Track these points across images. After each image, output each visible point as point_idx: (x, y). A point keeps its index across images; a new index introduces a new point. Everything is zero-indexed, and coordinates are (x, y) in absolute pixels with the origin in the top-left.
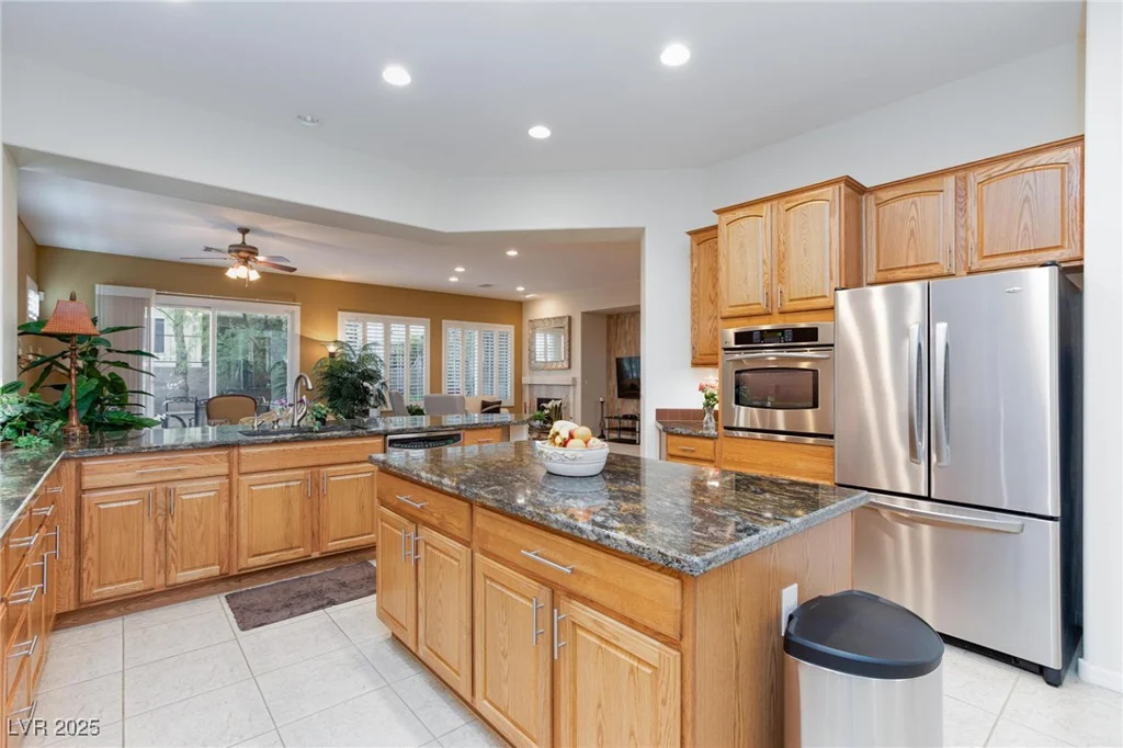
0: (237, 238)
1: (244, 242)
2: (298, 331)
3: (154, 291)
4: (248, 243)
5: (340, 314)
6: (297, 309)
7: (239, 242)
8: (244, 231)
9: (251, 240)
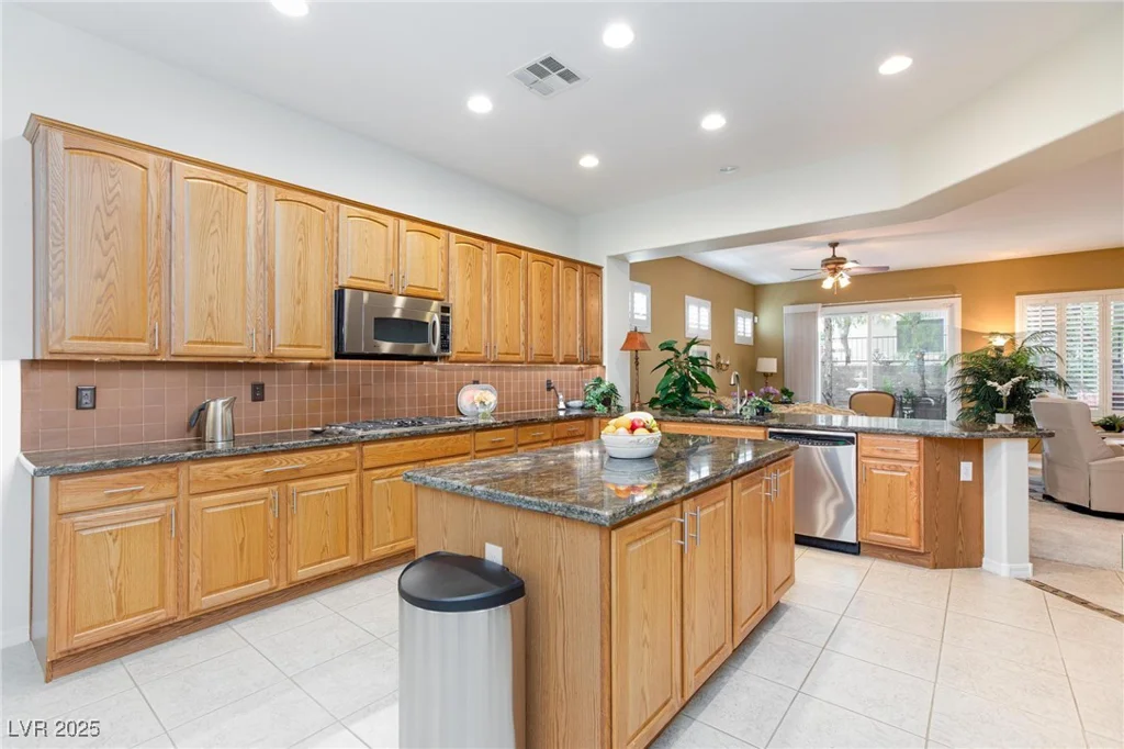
0: (828, 253)
1: (834, 256)
2: (959, 325)
3: (820, 305)
4: (837, 255)
5: (1019, 299)
6: (957, 302)
7: (830, 255)
8: (834, 245)
9: (840, 251)
